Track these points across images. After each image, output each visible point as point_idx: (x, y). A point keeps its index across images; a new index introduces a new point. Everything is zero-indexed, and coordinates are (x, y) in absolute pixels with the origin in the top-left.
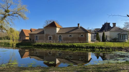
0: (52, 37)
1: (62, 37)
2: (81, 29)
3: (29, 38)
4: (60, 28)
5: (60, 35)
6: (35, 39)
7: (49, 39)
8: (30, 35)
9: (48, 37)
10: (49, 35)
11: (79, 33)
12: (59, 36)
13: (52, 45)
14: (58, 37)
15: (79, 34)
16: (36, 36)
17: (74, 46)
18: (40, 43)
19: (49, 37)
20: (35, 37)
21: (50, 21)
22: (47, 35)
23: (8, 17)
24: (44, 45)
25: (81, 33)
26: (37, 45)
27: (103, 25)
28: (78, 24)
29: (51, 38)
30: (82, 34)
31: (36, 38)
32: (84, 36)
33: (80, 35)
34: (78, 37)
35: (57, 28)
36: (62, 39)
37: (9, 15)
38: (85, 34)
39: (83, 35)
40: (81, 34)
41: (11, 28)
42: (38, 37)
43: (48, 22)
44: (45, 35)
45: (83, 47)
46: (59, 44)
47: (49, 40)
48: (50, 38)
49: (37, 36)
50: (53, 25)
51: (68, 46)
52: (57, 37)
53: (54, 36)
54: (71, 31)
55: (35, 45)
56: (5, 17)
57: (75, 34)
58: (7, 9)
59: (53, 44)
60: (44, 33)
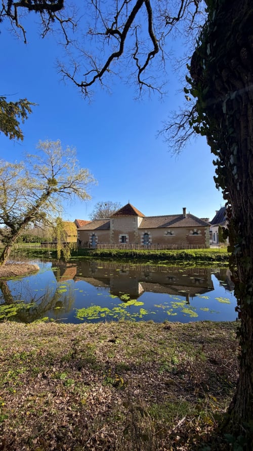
0: (127, 237)
1: (150, 236)
2: (191, 220)
3: (78, 239)
4: (143, 217)
5: (146, 232)
6: (91, 241)
7: (120, 240)
8: (78, 234)
9: (118, 236)
10: (121, 232)
11: (189, 228)
12: (143, 233)
13: (135, 254)
14: (142, 236)
15: (189, 230)
16: (91, 235)
17: (188, 257)
18: (106, 251)
19: (120, 236)
20: (91, 237)
21: (106, 205)
22: (116, 233)
23: (54, 195)
24: (117, 254)
25: (192, 228)
26: (101, 254)
27: (216, 211)
28: (184, 209)
29: (126, 239)
30: (195, 230)
31: (91, 239)
32: (201, 233)
33: (192, 232)
34: (188, 236)
35: (138, 218)
36: (150, 240)
37: (55, 190)
38: (201, 230)
39: (197, 231)
40: (193, 230)
41: (58, 218)
42: (97, 237)
43: (101, 206)
44: (111, 232)
45: (211, 258)
46: (152, 253)
47: (121, 242)
48: (123, 238)
49: (93, 235)
50: (128, 211)
51: (173, 256)
52: (139, 235)
53: (132, 234)
54: (170, 223)
55: (96, 255)
56: (48, 194)
57: (180, 230)
58: (52, 178)
59: (138, 251)
60: (109, 227)
